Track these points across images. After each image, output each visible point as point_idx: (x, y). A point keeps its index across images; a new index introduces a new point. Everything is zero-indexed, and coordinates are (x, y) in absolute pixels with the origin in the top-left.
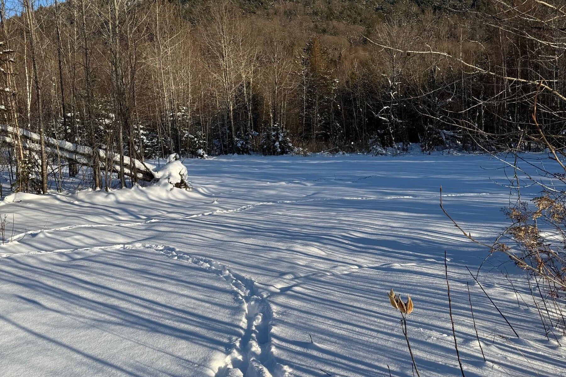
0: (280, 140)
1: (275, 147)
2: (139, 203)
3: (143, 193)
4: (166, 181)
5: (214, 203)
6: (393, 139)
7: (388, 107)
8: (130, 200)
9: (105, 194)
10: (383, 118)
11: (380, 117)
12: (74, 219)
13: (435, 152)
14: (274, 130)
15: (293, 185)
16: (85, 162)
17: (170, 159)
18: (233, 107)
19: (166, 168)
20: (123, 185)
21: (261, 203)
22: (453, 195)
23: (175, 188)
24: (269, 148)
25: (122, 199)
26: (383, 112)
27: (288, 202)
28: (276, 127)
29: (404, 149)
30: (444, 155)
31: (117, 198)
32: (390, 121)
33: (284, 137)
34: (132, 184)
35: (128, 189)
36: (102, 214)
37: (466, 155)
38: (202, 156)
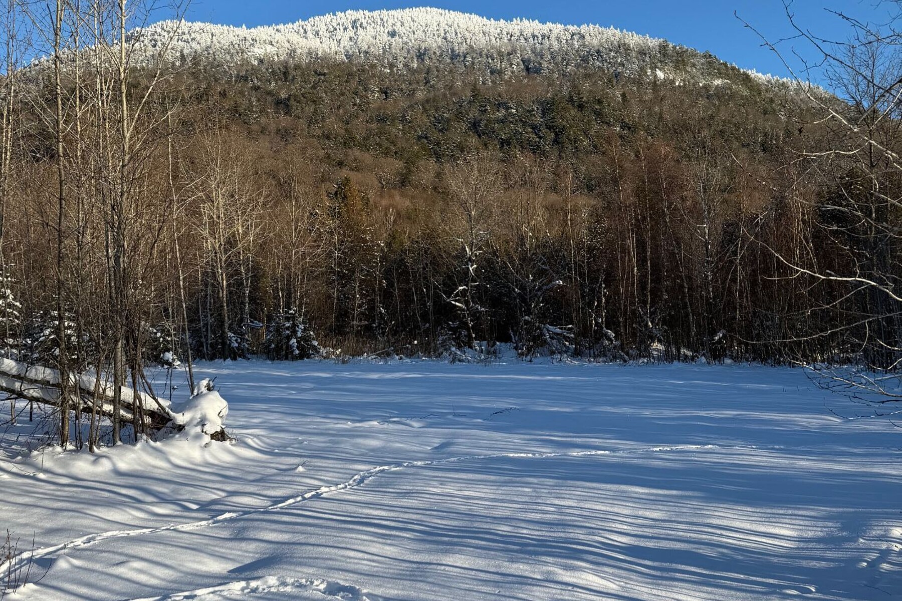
0: (299, 335)
1: (289, 348)
2: (157, 473)
3: (159, 454)
4: (199, 429)
5: (297, 471)
6: (474, 336)
7: (464, 287)
8: (139, 468)
9: (92, 458)
10: (457, 304)
11: (453, 302)
12: (78, 517)
13: (539, 358)
14: (287, 319)
15: (391, 426)
16: (35, 395)
17: (199, 389)
18: (227, 282)
19: (196, 407)
20: (118, 439)
21: (378, 469)
22: (669, 449)
23: (213, 441)
24: (278, 349)
25: (123, 466)
26: (457, 295)
27: (419, 463)
28: (292, 314)
29: (488, 353)
30: (555, 363)
31: (114, 465)
32: (468, 309)
33: (305, 330)
34: (136, 436)
35: (129, 446)
36: (120, 504)
37: (587, 365)
38: (170, 364)
